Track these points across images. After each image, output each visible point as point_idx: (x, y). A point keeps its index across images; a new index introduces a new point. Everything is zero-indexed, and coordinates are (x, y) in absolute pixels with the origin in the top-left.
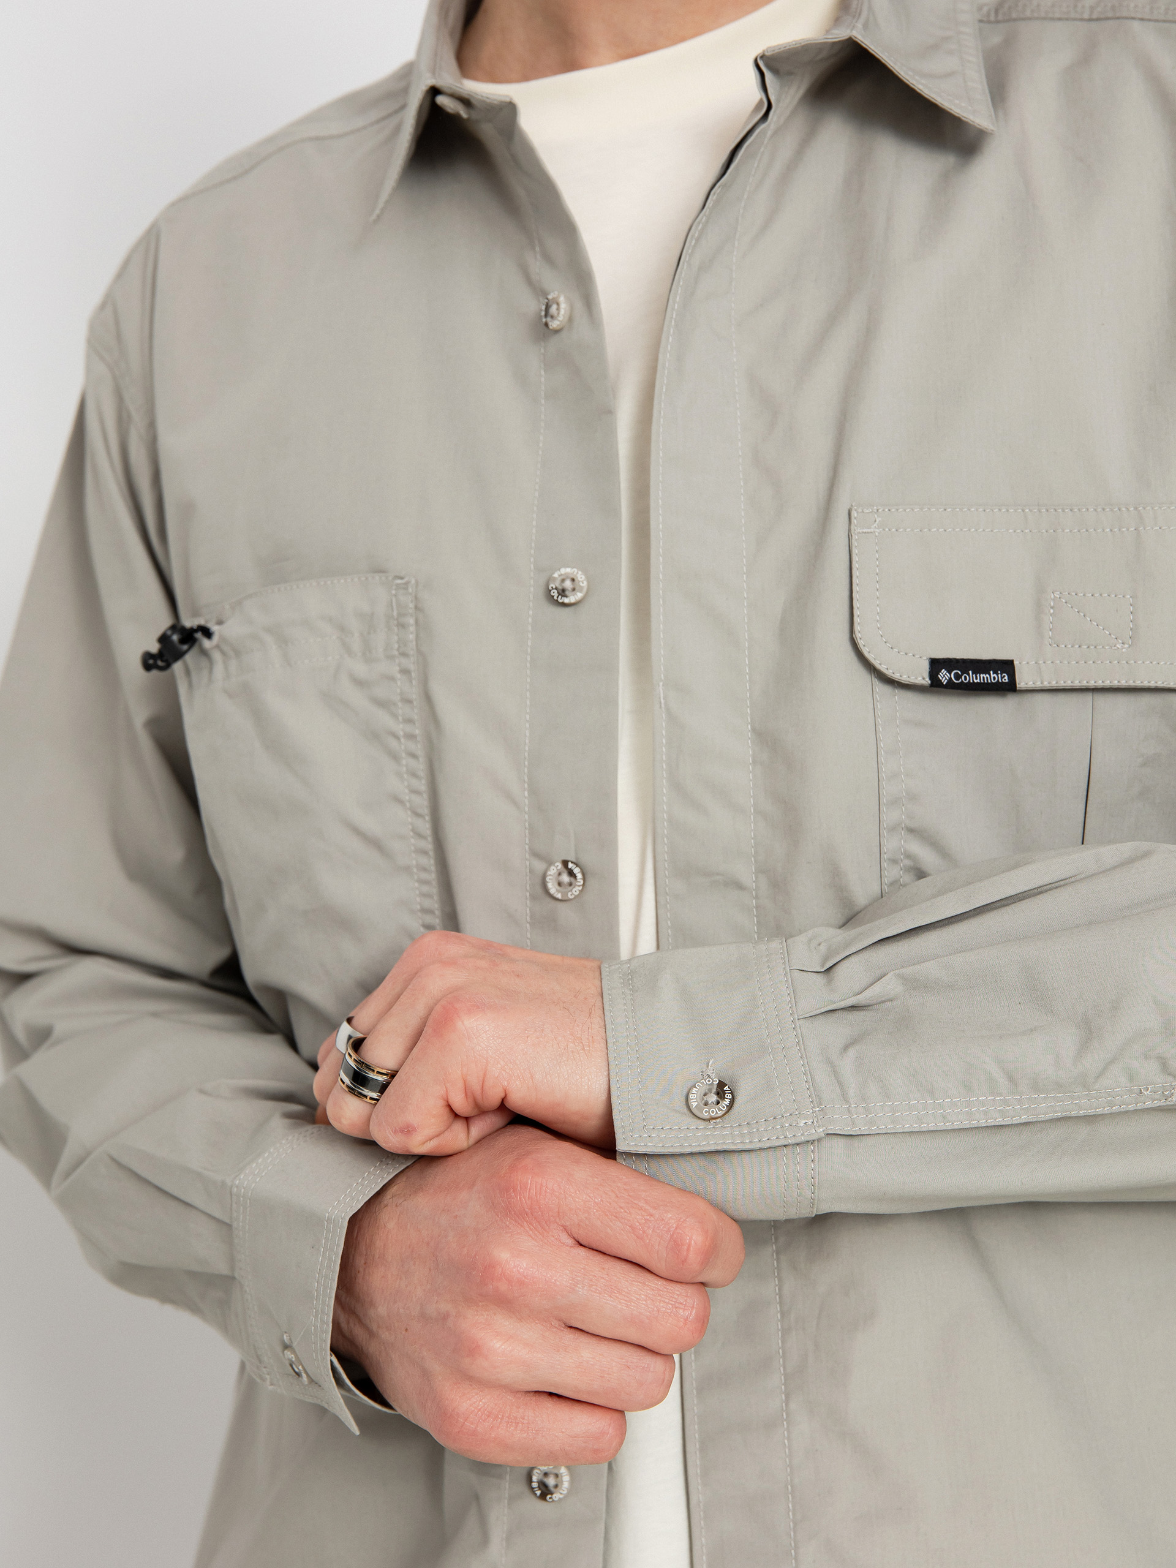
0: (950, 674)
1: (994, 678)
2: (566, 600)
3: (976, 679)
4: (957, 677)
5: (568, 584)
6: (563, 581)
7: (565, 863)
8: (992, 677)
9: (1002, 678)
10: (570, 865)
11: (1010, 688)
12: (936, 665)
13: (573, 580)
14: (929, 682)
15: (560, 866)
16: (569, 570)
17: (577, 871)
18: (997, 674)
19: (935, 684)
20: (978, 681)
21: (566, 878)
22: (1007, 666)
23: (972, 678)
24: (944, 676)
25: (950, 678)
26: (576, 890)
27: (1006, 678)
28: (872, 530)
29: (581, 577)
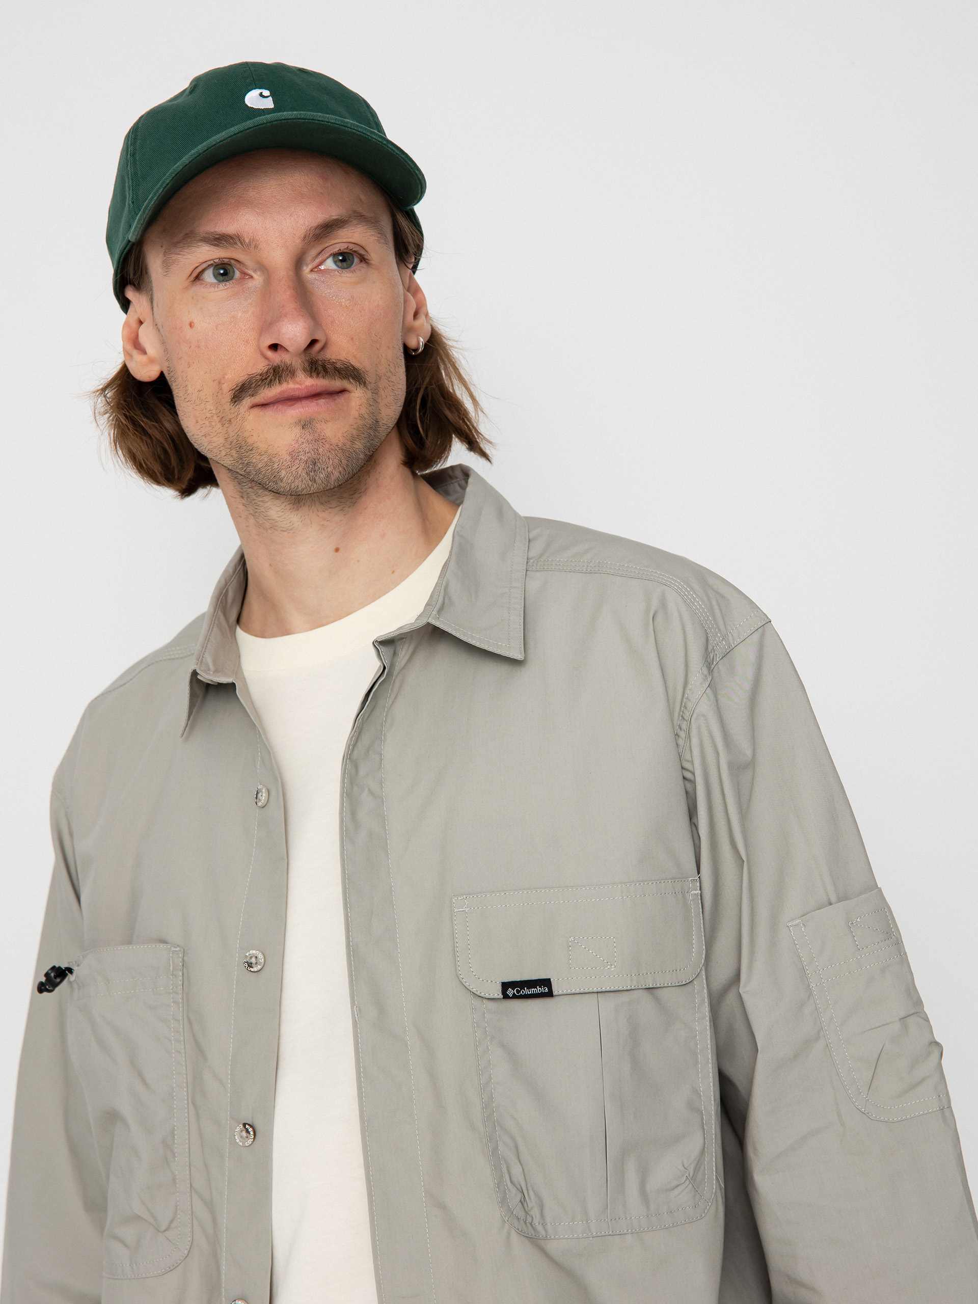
0: (514, 991)
1: (540, 990)
2: (252, 970)
3: (529, 992)
4: (518, 992)
5: (253, 960)
6: (251, 958)
7: (244, 1125)
8: (538, 990)
9: (544, 990)
10: (247, 1126)
11: (550, 994)
12: (505, 986)
13: (256, 957)
14: (502, 996)
15: (242, 1126)
16: (254, 952)
17: (250, 1130)
18: (541, 988)
19: (506, 996)
20: (530, 993)
21: (244, 1134)
22: (547, 982)
23: (527, 991)
24: (510, 992)
25: (514, 993)
26: (250, 1141)
27: (547, 989)
28: (464, 909)
29: (260, 956)
